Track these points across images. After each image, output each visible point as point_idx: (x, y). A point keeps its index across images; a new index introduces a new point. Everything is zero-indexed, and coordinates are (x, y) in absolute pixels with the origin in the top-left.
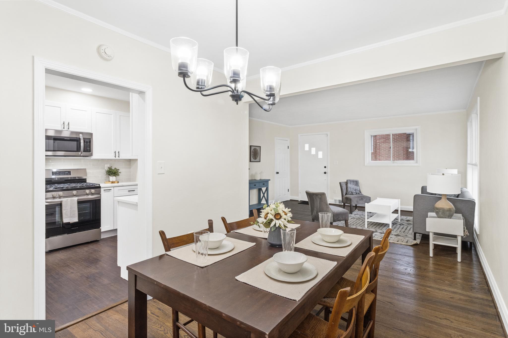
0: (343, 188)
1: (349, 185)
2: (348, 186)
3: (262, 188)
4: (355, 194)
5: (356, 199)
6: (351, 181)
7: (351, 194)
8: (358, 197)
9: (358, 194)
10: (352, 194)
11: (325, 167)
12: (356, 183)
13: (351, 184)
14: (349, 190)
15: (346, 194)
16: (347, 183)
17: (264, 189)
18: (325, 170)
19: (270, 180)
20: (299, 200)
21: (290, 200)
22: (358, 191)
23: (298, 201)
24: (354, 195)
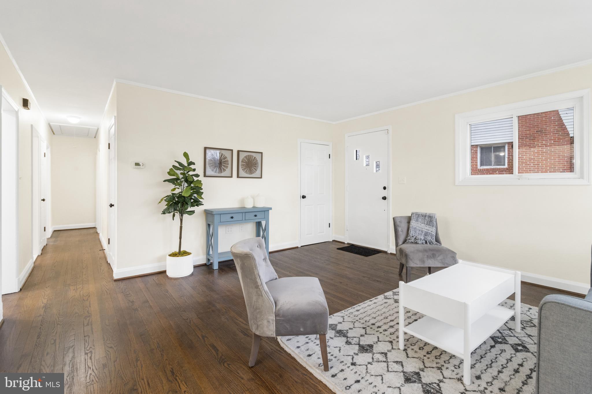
0: (400, 229)
1: (413, 223)
2: (411, 226)
3: (262, 222)
4: (422, 243)
5: (421, 254)
6: (419, 215)
7: (412, 243)
8: (425, 251)
9: (430, 243)
10: (416, 243)
11: (385, 188)
12: (430, 219)
13: (417, 221)
14: (412, 233)
15: (405, 242)
16: (409, 219)
17: (263, 223)
18: (384, 193)
19: (271, 209)
20: (346, 242)
21: (334, 241)
22: (432, 236)
23: (344, 243)
24: (418, 245)
